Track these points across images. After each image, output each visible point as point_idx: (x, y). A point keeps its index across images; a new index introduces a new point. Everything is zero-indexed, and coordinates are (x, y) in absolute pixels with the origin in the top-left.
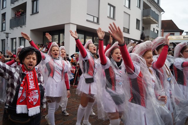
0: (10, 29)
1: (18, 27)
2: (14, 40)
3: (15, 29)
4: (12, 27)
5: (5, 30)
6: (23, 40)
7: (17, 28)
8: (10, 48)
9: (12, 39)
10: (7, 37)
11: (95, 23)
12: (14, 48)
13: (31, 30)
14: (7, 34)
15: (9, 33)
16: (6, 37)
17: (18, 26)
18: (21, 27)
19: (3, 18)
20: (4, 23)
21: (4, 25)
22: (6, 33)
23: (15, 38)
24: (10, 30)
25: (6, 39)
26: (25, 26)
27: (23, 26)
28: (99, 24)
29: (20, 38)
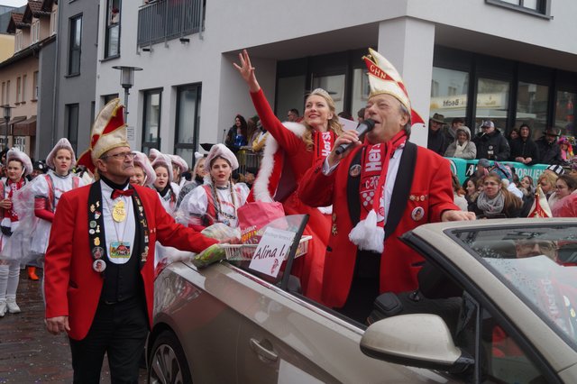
0: (140, 50)
1: (171, 43)
2: (155, 99)
3: (159, 49)
4: (145, 43)
5: (118, 57)
6: (189, 97)
7: (167, 47)
8: (135, 130)
9: (146, 94)
10: (127, 87)
11: (527, 13)
12: (153, 131)
13: (223, 54)
14: (128, 70)
15: (133, 69)
16: (124, 86)
17: (170, 37)
18: (183, 40)
19: (111, 4)
20: (116, 24)
21: (114, 32)
22: (122, 68)
23: (159, 90)
24: (138, 53)
25: (121, 91)
26: (202, 38)
27: (194, 38)
28: (548, 19)
29: (179, 89)
